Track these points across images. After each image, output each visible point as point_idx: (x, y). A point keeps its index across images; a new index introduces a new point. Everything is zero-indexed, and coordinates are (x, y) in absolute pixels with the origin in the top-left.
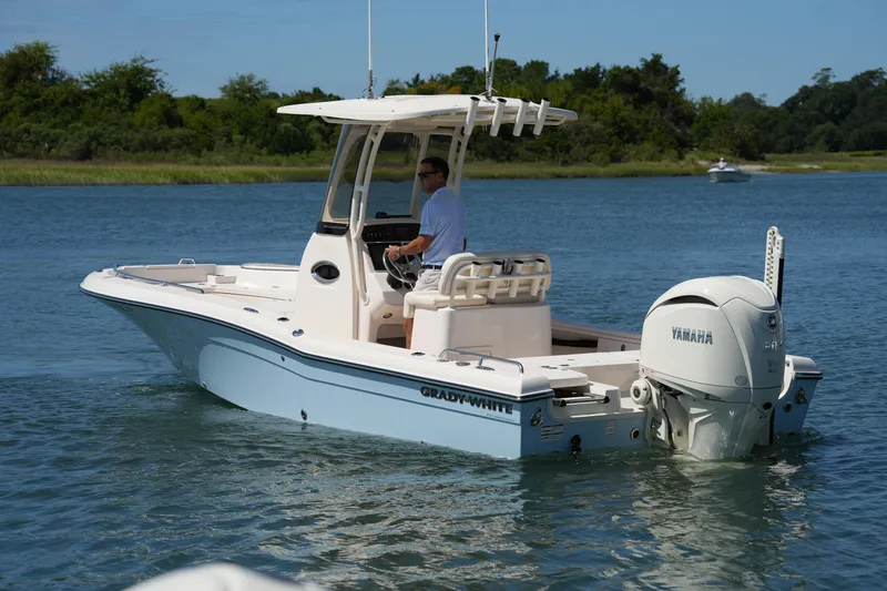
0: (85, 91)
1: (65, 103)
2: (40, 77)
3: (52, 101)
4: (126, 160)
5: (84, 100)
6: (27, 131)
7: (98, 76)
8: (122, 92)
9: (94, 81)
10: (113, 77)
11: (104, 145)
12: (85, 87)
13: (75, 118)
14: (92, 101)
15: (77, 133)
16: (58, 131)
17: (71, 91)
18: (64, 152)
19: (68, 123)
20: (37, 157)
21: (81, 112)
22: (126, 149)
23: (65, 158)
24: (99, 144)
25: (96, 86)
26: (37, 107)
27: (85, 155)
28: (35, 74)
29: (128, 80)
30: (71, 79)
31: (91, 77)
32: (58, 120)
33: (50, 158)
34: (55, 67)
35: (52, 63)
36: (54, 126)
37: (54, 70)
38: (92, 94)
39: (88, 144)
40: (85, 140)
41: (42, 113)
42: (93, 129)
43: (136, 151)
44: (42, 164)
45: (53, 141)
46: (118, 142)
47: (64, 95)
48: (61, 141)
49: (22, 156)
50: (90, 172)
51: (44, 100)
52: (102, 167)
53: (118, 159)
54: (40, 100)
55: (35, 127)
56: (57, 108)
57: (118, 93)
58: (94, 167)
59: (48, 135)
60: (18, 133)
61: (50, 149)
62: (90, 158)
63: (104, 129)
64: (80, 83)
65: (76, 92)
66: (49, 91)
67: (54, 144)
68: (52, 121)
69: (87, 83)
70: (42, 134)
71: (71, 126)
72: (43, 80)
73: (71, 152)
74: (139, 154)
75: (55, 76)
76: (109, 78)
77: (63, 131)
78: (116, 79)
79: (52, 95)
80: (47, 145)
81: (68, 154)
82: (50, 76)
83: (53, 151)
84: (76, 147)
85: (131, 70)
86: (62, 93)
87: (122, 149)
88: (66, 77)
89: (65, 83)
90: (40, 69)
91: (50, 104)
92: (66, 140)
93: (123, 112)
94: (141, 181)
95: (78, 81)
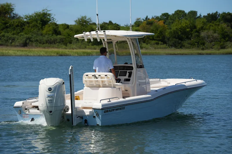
0: (25, 21)
1: (18, 26)
2: (8, 16)
3: (13, 25)
4: (40, 47)
5: (24, 25)
6: (3, 36)
7: (30, 16)
8: (39, 22)
9: (29, 18)
10: (35, 16)
11: (32, 41)
12: (25, 20)
13: (21, 31)
14: (28, 25)
16: (15, 36)
17: (19, 22)
18: (17, 44)
19: (19, 33)
20: (7, 46)
21: (23, 29)
22: (40, 43)
23: (17, 46)
24: (30, 41)
25: (29, 20)
26: (7, 27)
27: (25, 45)
28: (7, 15)
29: (41, 18)
30: (20, 17)
31: (27, 16)
32: (15, 32)
33: (12, 46)
34: (14, 12)
35: (13, 11)
36: (14, 34)
37: (14, 14)
38: (28, 23)
39: (26, 40)
40: (24, 39)
41: (9, 29)
42: (27, 36)
43: (44, 43)
44: (9, 48)
46: (37, 41)
47: (17, 23)
48: (16, 39)
49: (1, 45)
50: (26, 51)
51: (10, 25)
52: (31, 49)
53: (37, 46)
54: (8, 25)
55: (6, 34)
56: (14, 28)
57: (37, 22)
58: (28, 49)
59: (11, 38)
60: (0, 37)
62: (27, 46)
63: (32, 36)
64: (23, 18)
65: (22, 22)
66: (11, 22)
67: (13, 41)
68: (13, 32)
69: (26, 18)
70: (9, 37)
71: (19, 34)
72: (9, 17)
73: (19, 44)
74: (45, 45)
75: (14, 16)
76: (34, 17)
77: (17, 36)
78: (37, 17)
79: (13, 23)
80: (10, 41)
81: (19, 45)
82: (12, 16)
83: (13, 43)
84: (21, 42)
85: (42, 14)
86: (16, 22)
87: (38, 43)
88: (18, 16)
89: (18, 18)
90: (8, 13)
91: (12, 26)
92: (18, 39)
93: (39, 29)
94: (45, 55)
95: (22, 18)
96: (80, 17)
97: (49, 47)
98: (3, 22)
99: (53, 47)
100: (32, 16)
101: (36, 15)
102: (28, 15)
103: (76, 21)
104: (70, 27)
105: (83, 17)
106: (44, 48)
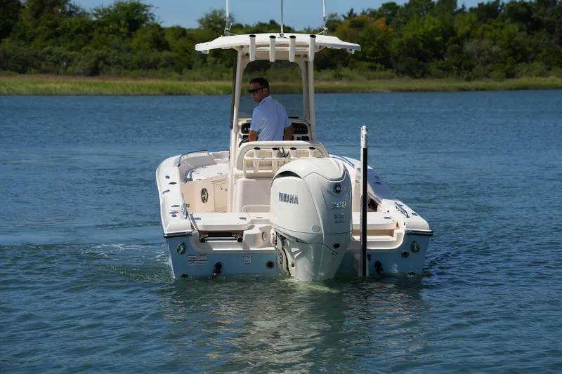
0: (94, 22)
1: (79, 31)
2: (60, 10)
3: (69, 29)
4: (125, 75)
5: (93, 29)
6: (50, 53)
7: (105, 11)
8: (123, 22)
9: (101, 14)
10: (116, 11)
11: (109, 64)
12: (94, 19)
13: (86, 43)
14: (99, 29)
15: (88, 54)
16: (73, 53)
17: (82, 22)
18: (78, 69)
19: (81, 46)
20: (58, 73)
21: (90, 38)
22: (126, 68)
23: (79, 74)
24: (106, 63)
25: (103, 18)
26: (57, 35)
27: (94, 72)
28: (56, 8)
29: (128, 14)
30: (84, 13)
31: (99, 11)
32: (73, 44)
33: (68, 74)
34: (72, 2)
36: (71, 49)
37: (71, 5)
38: (99, 24)
39: (97, 63)
40: (93, 60)
41: (60, 39)
42: (100, 52)
43: (133, 68)
44: (60, 78)
45: (69, 61)
46: (119, 62)
47: (78, 25)
48: (76, 60)
49: (45, 72)
51: (63, 29)
52: (107, 82)
53: (119, 75)
54: (60, 29)
55: (56, 49)
56: (72, 35)
57: (119, 23)
58: (102, 81)
59: (65, 56)
60: (43, 54)
61: (67, 66)
62: (98, 74)
63: (108, 52)
64: (90, 16)
65: (87, 22)
66: (66, 22)
67: (71, 63)
68: (69, 45)
69: (96, 15)
70: (61, 55)
71: (83, 49)
72: (62, 13)
73: (84, 70)
74: (135, 72)
75: (72, 10)
76: (113, 12)
77: (78, 53)
78: (118, 13)
79: (69, 24)
80: (65, 64)
81: (81, 71)
82: (68, 10)
83: (70, 69)
84: (87, 65)
85: (130, 5)
86: (76, 24)
87: (122, 68)
88: (80, 11)
89: (79, 15)
90: (60, 4)
91: (68, 32)
92: (80, 60)
93: (124, 38)
94: (136, 92)
95: (88, 14)
96: (209, 12)
97: (143, 77)
98: (49, 22)
99: (154, 77)
100: (109, 10)
101: (118, 7)
102: (101, 8)
103: (201, 21)
104: (189, 33)
105: (215, 12)
106: (135, 78)
